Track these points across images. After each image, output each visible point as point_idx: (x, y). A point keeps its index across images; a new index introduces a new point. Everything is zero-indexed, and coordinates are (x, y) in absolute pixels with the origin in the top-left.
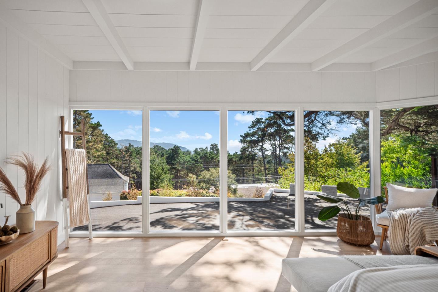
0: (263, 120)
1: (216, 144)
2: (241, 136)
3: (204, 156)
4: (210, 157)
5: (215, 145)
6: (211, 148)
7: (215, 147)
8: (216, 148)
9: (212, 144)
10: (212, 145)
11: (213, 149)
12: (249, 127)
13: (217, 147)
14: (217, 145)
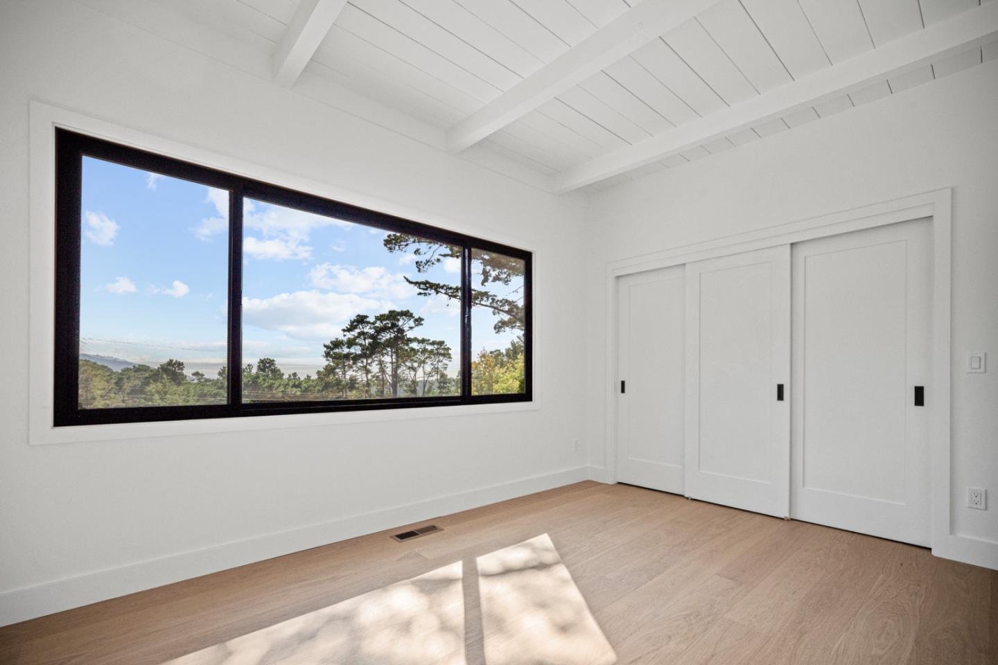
0: (372, 319)
1: (272, 359)
2: (325, 346)
3: (253, 382)
4: (265, 385)
5: (268, 361)
6: (259, 367)
7: (267, 365)
8: (270, 367)
9: (262, 358)
10: (262, 361)
11: (263, 370)
12: (344, 330)
13: (273, 364)
14: (273, 361)
